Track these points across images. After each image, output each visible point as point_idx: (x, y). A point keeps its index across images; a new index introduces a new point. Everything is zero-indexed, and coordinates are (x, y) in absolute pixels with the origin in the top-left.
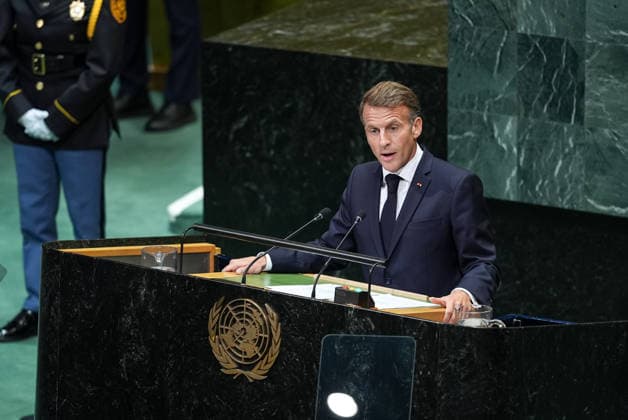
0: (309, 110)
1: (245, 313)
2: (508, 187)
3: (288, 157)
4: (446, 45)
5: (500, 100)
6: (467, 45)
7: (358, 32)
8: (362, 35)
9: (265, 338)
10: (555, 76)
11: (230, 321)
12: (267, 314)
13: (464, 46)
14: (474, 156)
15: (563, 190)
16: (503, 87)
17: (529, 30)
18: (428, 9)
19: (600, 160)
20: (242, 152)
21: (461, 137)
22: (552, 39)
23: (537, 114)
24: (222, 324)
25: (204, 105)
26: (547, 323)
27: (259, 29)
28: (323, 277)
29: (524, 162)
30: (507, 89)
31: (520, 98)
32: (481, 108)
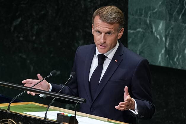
0: (54, 15)
2: (160, 59)
3: (43, 40)
5: (156, 12)
14: (142, 41)
16: (158, 5)
20: (18, 37)
21: (135, 31)
23: (176, 20)
28: (51, 107)
29: (168, 46)
30: (160, 6)
31: (167, 11)
32: (146, 16)
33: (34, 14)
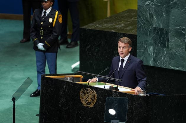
0: (105, 44)
1: (88, 91)
2: (151, 63)
3: (100, 55)
4: (137, 29)
5: (149, 43)
6: (142, 30)
8: (117, 27)
9: (93, 98)
10: (162, 37)
11: (85, 93)
12: (94, 92)
14: (143, 55)
15: (164, 63)
16: (150, 40)
17: (156, 26)
18: (133, 21)
19: (172, 57)
20: (89, 54)
21: (140, 51)
22: (162, 28)
23: (158, 46)
24: (83, 94)
25: (80, 42)
28: (107, 83)
29: (155, 57)
31: (154, 42)
32: (145, 44)
33: (96, 43)
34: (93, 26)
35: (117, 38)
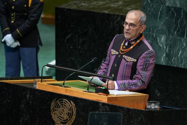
0: (93, 32)
1: (64, 104)
2: (162, 60)
3: (86, 48)
5: (160, 29)
6: (148, 10)
7: (111, 5)
8: (112, 6)
9: (71, 113)
10: (179, 21)
11: (58, 107)
12: (71, 104)
13: (147, 10)
15: (182, 61)
17: (170, 5)
20: (69, 46)
22: (178, 8)
23: (173, 35)
24: (56, 108)
26: (171, 109)
27: (76, 3)
29: (168, 51)
30: (162, 25)
31: (167, 29)
32: (153, 32)
34: (75, 4)
35: (111, 23)
